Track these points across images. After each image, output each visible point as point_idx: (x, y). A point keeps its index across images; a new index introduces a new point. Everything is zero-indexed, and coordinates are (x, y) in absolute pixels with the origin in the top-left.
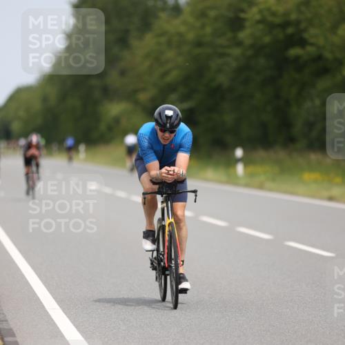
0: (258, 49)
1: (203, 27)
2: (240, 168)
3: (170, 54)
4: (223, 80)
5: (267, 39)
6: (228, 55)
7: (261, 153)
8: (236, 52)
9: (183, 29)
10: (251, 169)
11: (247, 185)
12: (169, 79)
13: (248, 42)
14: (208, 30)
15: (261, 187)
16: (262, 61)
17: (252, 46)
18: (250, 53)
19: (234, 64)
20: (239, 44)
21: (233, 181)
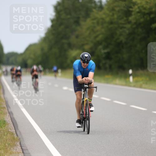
0: (138, 25)
1: (113, 15)
2: (131, 78)
3: (98, 28)
4: (123, 39)
5: (142, 20)
6: (125, 28)
7: (140, 72)
8: (128, 26)
9: (104, 16)
10: (136, 79)
11: (134, 86)
12: (98, 39)
13: (133, 21)
14: (115, 16)
15: (141, 87)
16: (140, 30)
17: (135, 23)
18: (134, 26)
19: (127, 32)
20: (129, 22)
21: (128, 84)
